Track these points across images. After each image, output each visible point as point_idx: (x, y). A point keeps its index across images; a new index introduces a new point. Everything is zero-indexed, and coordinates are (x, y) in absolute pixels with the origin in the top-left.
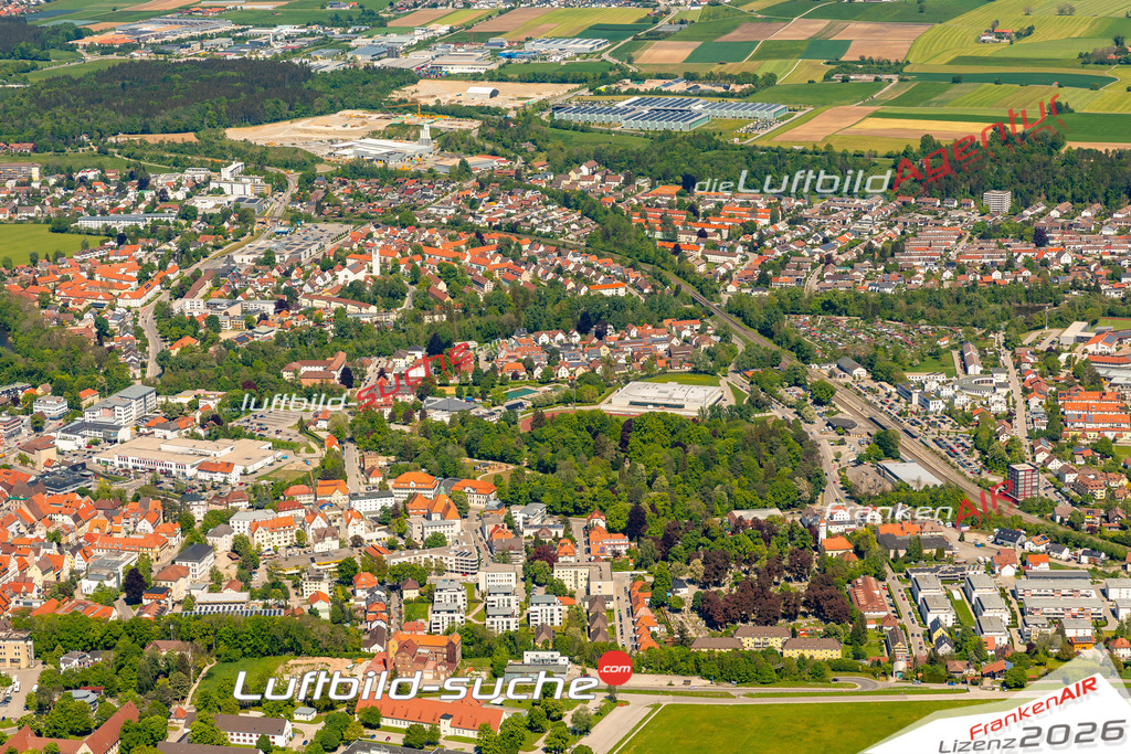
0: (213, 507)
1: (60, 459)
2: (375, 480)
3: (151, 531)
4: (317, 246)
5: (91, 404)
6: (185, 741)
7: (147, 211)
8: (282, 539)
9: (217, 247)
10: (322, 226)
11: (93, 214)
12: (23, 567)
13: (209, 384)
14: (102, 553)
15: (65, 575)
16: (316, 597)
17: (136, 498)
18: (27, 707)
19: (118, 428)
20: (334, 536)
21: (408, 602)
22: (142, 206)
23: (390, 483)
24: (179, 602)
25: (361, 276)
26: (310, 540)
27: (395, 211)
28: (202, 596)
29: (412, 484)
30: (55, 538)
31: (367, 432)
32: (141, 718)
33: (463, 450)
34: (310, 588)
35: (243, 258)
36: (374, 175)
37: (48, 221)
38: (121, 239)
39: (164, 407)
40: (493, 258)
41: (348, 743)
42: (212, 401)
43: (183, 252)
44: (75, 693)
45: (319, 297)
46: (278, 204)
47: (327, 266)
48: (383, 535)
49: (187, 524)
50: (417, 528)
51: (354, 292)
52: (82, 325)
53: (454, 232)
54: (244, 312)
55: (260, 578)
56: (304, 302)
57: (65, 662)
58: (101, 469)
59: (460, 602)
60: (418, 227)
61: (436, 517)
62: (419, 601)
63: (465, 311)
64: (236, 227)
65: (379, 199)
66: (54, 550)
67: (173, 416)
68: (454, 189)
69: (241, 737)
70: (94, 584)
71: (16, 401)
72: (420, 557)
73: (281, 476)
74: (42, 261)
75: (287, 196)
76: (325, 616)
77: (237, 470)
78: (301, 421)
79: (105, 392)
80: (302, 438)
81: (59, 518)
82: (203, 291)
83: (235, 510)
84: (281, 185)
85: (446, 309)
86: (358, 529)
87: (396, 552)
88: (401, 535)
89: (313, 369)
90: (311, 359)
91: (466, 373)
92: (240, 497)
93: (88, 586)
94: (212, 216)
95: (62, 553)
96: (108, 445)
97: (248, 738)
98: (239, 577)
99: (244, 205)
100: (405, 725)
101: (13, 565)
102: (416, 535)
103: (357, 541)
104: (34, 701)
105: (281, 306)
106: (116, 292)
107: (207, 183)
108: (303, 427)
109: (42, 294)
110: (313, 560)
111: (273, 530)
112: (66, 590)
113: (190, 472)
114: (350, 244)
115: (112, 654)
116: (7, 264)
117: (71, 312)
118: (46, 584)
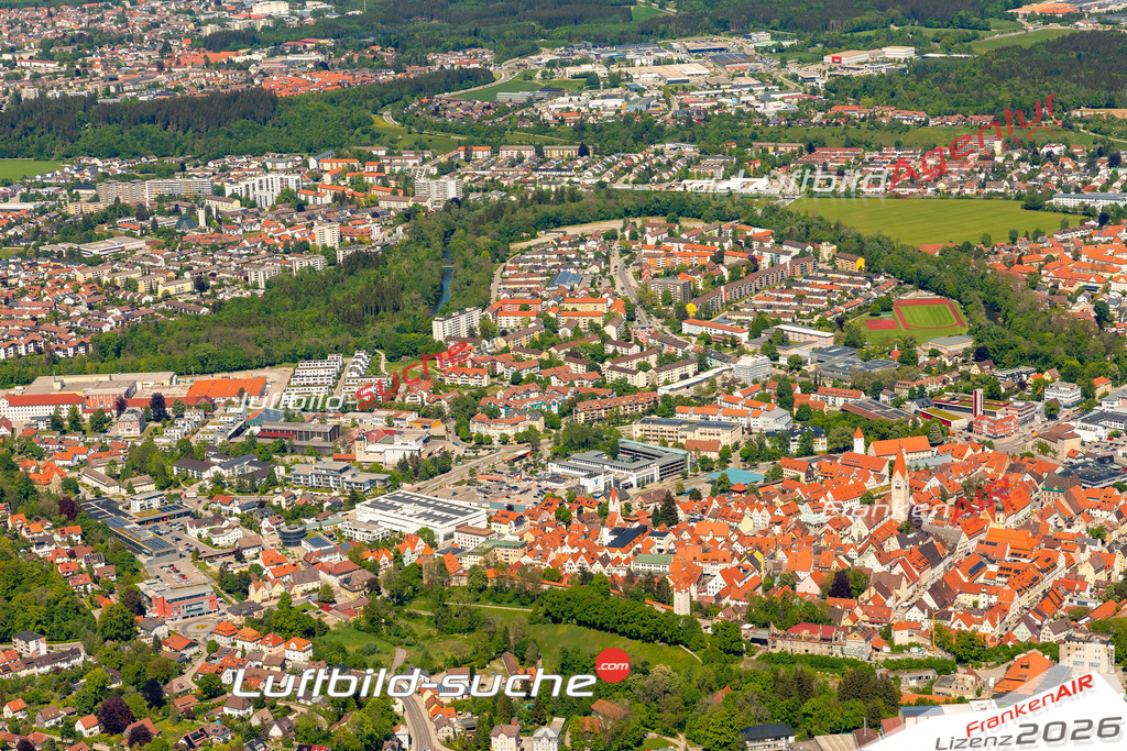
1: (1084, 450)
5: (1106, 393)
7: (1124, 190)
11: (1066, 192)
12: (1070, 563)
15: (1117, 574)
22: (1118, 184)
30: (1097, 534)
37: (1019, 197)
38: (1102, 219)
52: (1077, 308)
66: (1100, 548)
71: (1023, 386)
74: (1022, 239)
79: (1118, 380)
81: (1098, 513)
95: (1110, 551)
101: (1061, 561)
106: (1107, 275)
109: (1028, 274)
112: (1122, 592)
116: (986, 240)
117: (1063, 293)
118: (1098, 584)
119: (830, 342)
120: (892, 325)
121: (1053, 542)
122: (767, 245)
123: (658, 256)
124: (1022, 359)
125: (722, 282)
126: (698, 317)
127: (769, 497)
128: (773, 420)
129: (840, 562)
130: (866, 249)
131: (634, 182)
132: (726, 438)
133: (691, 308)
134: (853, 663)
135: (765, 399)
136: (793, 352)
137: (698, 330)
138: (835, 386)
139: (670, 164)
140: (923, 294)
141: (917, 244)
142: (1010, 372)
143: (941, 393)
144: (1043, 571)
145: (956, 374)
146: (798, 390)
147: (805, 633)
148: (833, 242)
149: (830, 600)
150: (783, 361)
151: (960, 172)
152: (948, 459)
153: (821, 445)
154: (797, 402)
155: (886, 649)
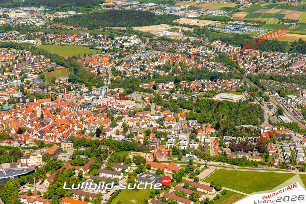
0: (119, 115)
1: (85, 102)
2: (158, 112)
3: (104, 120)
4: (151, 56)
5: (94, 90)
6: (105, 169)
7: (113, 45)
8: (134, 124)
9: (128, 55)
10: (153, 51)
11: (100, 45)
12: (74, 126)
13: (122, 87)
14: (92, 124)
15: (83, 129)
16: (140, 138)
17: (102, 112)
18: (70, 158)
19: (100, 96)
20: (146, 124)
21: (162, 141)
22: (112, 44)
23: (161, 113)
24: (108, 137)
25: (161, 64)
26: (141, 125)
27: (171, 49)
28: (114, 136)
29: (166, 113)
30: (82, 120)
31: (157, 100)
32: (95, 163)
33: (179, 106)
34: (139, 136)
35: (134, 58)
36: (167, 40)
37: (89, 46)
38: (106, 51)
39: (111, 91)
40: (193, 61)
41: (142, 172)
42: (122, 91)
43: (120, 55)
44: (81, 156)
45: (150, 68)
46: (144, 45)
47: (153, 61)
48: (158, 125)
49: (112, 119)
50: (166, 124)
51: (159, 67)
52: (94, 71)
53: (184, 55)
54: (132, 70)
55: (128, 133)
56: (147, 69)
57: (80, 149)
58: (94, 105)
59: (174, 142)
60: (176, 53)
61: (171, 121)
62: (164, 141)
63: (184, 73)
64: (133, 50)
65: (167, 46)
66: (81, 123)
67: (113, 93)
68: (185, 44)
69: (118, 169)
70: (89, 131)
71: (77, 88)
72: (166, 131)
73: (136, 109)
74: (87, 55)
75: (146, 44)
76: (142, 143)
77: (126, 107)
78: (142, 97)
79: (98, 87)
80: (142, 101)
81: (83, 115)
82: (123, 65)
83: (124, 117)
84: (145, 41)
85: (180, 73)
86: (152, 123)
87: (160, 129)
88: (162, 125)
89: (147, 85)
90: (147, 82)
91: (182, 88)
92: (126, 113)
93: (88, 132)
94: (128, 47)
95: (83, 124)
96: (97, 99)
97: (119, 169)
98: (123, 132)
99: (135, 45)
100: (156, 169)
101: (71, 126)
102: (166, 125)
103: (152, 126)
104: (71, 157)
105: (141, 70)
106: (103, 64)
107: (127, 40)
108: (143, 98)
109: (86, 63)
110: (141, 129)
111: (132, 122)
112: (83, 132)
113: (115, 107)
114: (159, 56)
115: (91, 148)
116: (79, 56)
117: (93, 68)
118: (78, 131)
119: (37, 77)
120: (53, 74)
121: (71, 122)
122: (29, 55)
123: (3, 57)
124: (78, 82)
125: (16, 63)
126: (8, 71)
127: (12, 112)
128: (18, 94)
129: (22, 126)
130: (51, 57)
131: (3, 40)
132: (6, 99)
133: (7, 69)
134: (15, 148)
135: (18, 90)
136: (28, 79)
137: (7, 74)
138: (35, 87)
139: (13, 36)
140: (62, 67)
141: (63, 56)
142: (75, 85)
143: (58, 89)
144: (66, 128)
145: (63, 85)
146: (26, 88)
147: (6, 141)
148: (44, 55)
149: (17, 134)
150: (25, 81)
151: (78, 40)
152: (54, 103)
153: (27, 100)
154: (25, 91)
155: (24, 145)
